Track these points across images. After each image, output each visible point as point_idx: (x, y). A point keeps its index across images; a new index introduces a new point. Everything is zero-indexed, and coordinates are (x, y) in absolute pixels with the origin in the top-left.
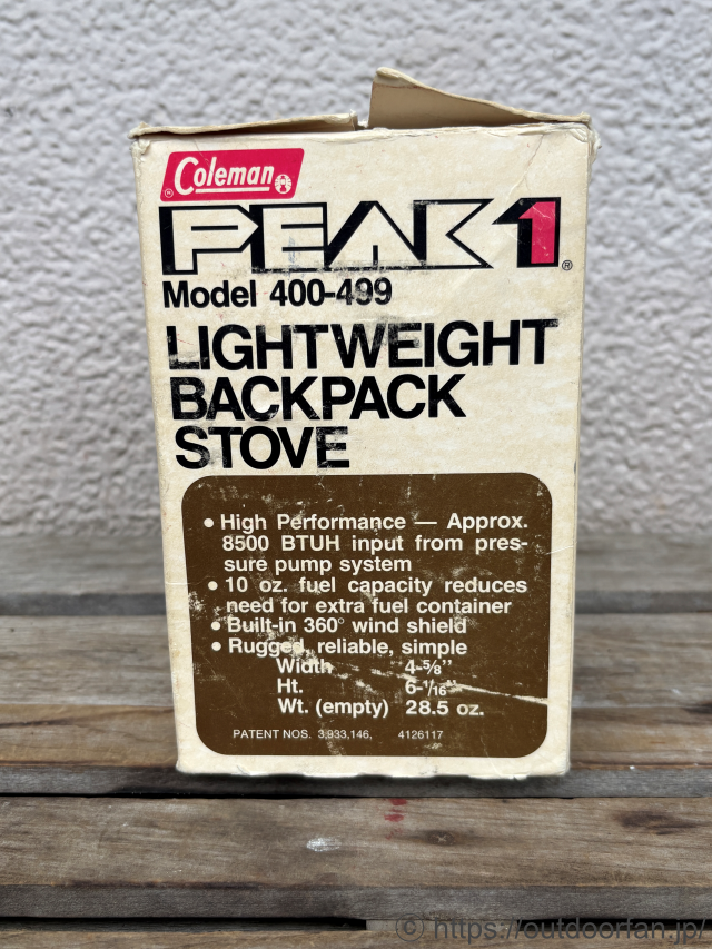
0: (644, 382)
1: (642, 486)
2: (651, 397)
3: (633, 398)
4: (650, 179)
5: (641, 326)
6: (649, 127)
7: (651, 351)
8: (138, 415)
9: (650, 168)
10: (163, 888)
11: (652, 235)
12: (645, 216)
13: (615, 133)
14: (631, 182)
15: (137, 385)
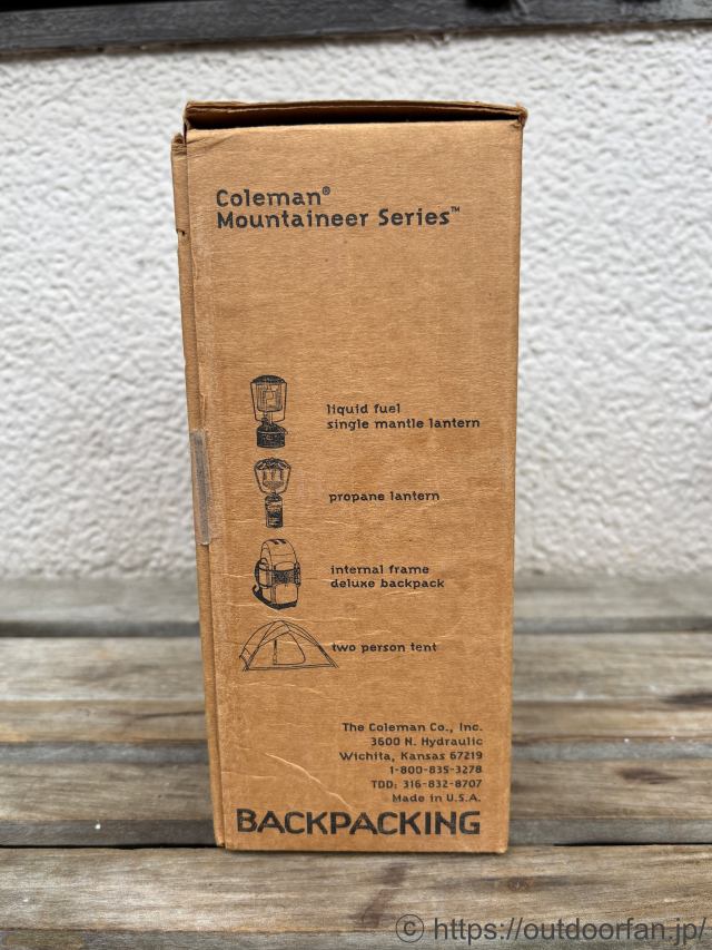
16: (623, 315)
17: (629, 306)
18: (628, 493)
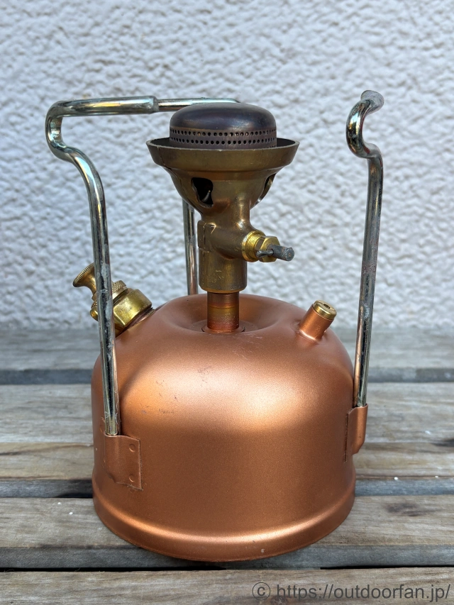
0: (398, 226)
1: (396, 298)
2: (403, 236)
3: (391, 237)
4: (402, 84)
5: (397, 186)
6: (401, 48)
7: (403, 204)
8: (44, 246)
9: (403, 76)
10: (98, 549)
11: (404, 123)
12: (400, 109)
13: (378, 51)
14: (390, 85)
15: (43, 225)
16: (410, 88)
17: (414, 79)
18: (409, 256)
